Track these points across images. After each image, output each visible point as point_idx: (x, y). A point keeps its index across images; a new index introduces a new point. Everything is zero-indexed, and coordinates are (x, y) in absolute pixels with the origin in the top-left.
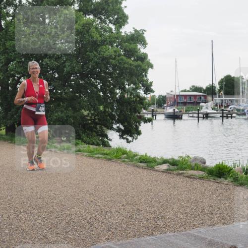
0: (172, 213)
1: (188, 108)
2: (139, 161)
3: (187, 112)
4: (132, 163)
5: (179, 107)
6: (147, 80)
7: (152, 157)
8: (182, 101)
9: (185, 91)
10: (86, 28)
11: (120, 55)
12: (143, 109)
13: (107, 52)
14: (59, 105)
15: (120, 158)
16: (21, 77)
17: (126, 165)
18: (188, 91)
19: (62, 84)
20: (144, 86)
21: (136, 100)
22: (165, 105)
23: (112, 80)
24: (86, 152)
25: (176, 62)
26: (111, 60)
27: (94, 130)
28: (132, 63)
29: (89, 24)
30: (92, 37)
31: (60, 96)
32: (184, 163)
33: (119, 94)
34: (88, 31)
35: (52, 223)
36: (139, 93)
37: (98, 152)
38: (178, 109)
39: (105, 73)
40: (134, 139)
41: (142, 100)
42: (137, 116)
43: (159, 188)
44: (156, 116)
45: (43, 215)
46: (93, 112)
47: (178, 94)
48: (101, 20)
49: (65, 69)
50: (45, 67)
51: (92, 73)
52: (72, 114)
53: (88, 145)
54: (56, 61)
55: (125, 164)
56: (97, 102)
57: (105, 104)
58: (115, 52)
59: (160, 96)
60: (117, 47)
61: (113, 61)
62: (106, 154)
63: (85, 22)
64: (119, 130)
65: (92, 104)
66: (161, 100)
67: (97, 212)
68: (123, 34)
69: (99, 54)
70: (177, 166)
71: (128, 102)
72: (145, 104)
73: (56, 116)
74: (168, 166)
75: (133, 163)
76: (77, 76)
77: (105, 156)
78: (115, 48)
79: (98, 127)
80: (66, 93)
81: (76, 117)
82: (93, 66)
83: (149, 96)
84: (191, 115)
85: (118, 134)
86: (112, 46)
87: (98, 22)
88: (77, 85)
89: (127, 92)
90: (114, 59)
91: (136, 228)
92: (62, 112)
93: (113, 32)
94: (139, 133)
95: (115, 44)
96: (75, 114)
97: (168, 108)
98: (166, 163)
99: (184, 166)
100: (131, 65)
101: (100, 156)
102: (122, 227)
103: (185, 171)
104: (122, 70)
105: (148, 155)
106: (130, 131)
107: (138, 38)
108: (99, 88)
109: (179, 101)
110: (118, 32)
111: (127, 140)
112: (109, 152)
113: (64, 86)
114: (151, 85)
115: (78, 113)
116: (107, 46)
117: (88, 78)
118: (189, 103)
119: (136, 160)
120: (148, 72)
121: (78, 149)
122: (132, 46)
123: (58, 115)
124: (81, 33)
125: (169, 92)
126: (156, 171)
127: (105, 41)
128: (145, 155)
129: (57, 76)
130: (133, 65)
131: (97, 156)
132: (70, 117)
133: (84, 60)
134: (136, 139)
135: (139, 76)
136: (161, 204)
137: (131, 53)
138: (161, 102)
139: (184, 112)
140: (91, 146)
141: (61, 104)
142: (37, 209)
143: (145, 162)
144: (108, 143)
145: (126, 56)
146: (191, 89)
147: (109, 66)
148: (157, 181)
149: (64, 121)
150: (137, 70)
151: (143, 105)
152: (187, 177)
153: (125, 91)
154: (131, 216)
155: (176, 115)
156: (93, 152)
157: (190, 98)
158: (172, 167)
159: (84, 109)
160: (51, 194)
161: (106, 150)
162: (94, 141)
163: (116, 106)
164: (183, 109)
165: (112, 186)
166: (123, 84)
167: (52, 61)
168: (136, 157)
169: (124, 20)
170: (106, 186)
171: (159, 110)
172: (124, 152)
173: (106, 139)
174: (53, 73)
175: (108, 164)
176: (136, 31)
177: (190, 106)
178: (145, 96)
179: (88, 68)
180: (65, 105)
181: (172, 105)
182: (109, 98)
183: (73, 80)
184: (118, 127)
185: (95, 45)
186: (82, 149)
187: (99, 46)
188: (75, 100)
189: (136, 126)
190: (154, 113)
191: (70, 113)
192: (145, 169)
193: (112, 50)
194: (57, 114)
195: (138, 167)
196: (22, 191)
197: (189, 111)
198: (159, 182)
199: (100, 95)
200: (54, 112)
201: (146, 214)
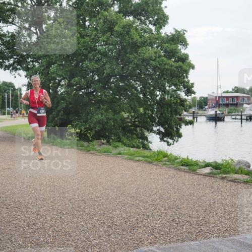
0: (215, 218)
1: (231, 110)
2: (181, 164)
3: (229, 114)
4: (173, 166)
5: (221, 109)
6: (189, 81)
7: (194, 160)
8: (224, 103)
9: (227, 92)
10: (126, 30)
11: (160, 56)
12: (184, 111)
13: (147, 54)
14: (99, 108)
15: (161, 161)
16: (62, 80)
17: (167, 169)
18: (231, 92)
19: (102, 86)
20: (185, 88)
21: (177, 101)
22: (207, 107)
23: (152, 82)
24: (127, 154)
25: (218, 62)
26: (152, 62)
27: (134, 132)
28: (173, 64)
29: (129, 26)
30: (132, 39)
31: (100, 98)
32: (228, 167)
33: (160, 96)
34: (128, 33)
35: (94, 226)
36: (180, 94)
37: (138, 155)
38: (219, 111)
39: (145, 74)
40: (175, 142)
41: (183, 101)
42: (178, 118)
43: (201, 192)
44: (197, 118)
45: (86, 217)
46: (133, 114)
47: (220, 95)
48: (141, 21)
49: (105, 71)
50: (85, 70)
51: (132, 75)
52: (113, 117)
53: (128, 148)
54: (96, 63)
55: (167, 167)
56: (137, 104)
57: (145, 106)
58: (155, 53)
59: (201, 97)
60: (158, 48)
61: (153, 63)
62: (147, 157)
63: (125, 23)
64: (159, 133)
65: (132, 106)
66: (202, 101)
67: (139, 215)
68: (163, 35)
69: (139, 56)
70: (220, 170)
71: (169, 104)
72: (185, 106)
73: (96, 119)
74: (211, 169)
75: (175, 166)
76: (117, 78)
77: (147, 159)
78: (155, 50)
79: (138, 129)
80: (106, 96)
81: (116, 120)
82: (133, 68)
83: (190, 97)
84: (234, 117)
85: (158, 136)
86: (152, 48)
87: (138, 24)
88: (117, 87)
89: (168, 94)
90: (154, 60)
91: (179, 232)
92: (102, 114)
93: (153, 33)
94: (180, 136)
95: (155, 46)
96: (116, 117)
97: (210, 110)
98: (209, 166)
99: (228, 170)
100: (171, 66)
101: (141, 158)
102: (164, 231)
103: (228, 175)
104: (163, 71)
105: (190, 158)
106: (171, 133)
107: (179, 38)
108: (139, 90)
109: (221, 103)
110: (159, 33)
111: (168, 142)
112: (149, 155)
113: (104, 88)
114: (193, 87)
115: (118, 115)
116: (148, 47)
117: (128, 80)
118: (231, 104)
119: (178, 163)
120: (189, 73)
121: (118, 151)
122: (173, 47)
123: (99, 117)
124: (121, 34)
125: (211, 93)
126: (198, 174)
127: (145, 42)
128: (186, 158)
129: (97, 78)
130: (173, 66)
131: (137, 158)
132: (111, 119)
133: (124, 61)
134: (177, 142)
135: (180, 77)
136: (204, 208)
137: (171, 54)
138: (203, 104)
139: (227, 114)
140: (132, 149)
141: (101, 106)
142: (79, 212)
143: (187, 166)
144: (148, 145)
145: (167, 57)
146: (233, 90)
147: (149, 67)
148: (199, 185)
149: (104, 123)
150: (178, 71)
151: (183, 106)
152: (230, 181)
153: (165, 93)
154: (173, 220)
155: (218, 117)
156: (133, 155)
157: (233, 99)
158: (215, 171)
159: (124, 111)
160: (93, 197)
161: (147, 153)
162: (134, 143)
163: (156, 108)
164: (226, 110)
165: (153, 189)
166: (164, 86)
167: (93, 63)
168: (177, 160)
169: (164, 21)
170: (147, 189)
171: (200, 112)
172: (165, 155)
173: (146, 142)
174: (93, 75)
175: (148, 167)
176: (176, 31)
177: (232, 108)
178: (186, 97)
179: (128, 69)
180: (105, 107)
181: (214, 107)
182: (149, 100)
183: (113, 83)
184: (158, 130)
185: (135, 47)
186: (122, 152)
187: (139, 47)
188: (115, 102)
189: (177, 128)
190: (195, 115)
191: (111, 115)
192: (186, 172)
193: (152, 52)
194: (97, 117)
195: (180, 170)
196: (64, 193)
197: (232, 113)
198: (201, 186)
199: (140, 97)
200: (95, 114)
201: (188, 219)
